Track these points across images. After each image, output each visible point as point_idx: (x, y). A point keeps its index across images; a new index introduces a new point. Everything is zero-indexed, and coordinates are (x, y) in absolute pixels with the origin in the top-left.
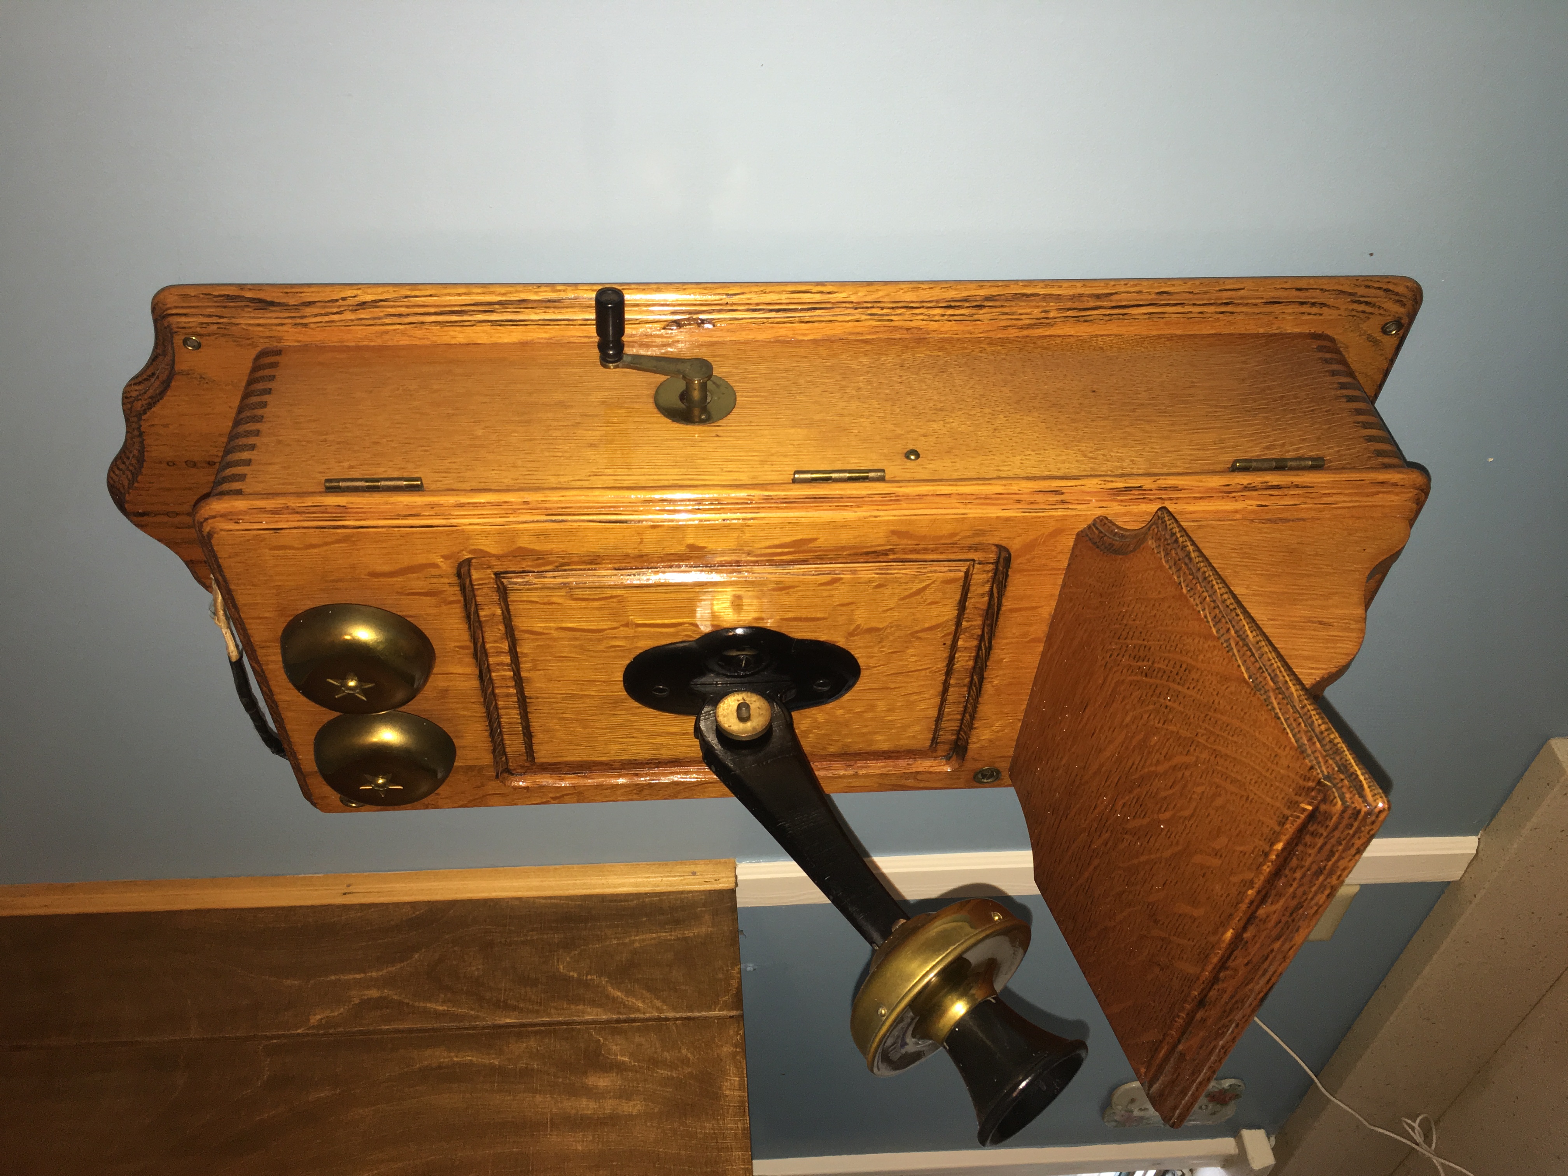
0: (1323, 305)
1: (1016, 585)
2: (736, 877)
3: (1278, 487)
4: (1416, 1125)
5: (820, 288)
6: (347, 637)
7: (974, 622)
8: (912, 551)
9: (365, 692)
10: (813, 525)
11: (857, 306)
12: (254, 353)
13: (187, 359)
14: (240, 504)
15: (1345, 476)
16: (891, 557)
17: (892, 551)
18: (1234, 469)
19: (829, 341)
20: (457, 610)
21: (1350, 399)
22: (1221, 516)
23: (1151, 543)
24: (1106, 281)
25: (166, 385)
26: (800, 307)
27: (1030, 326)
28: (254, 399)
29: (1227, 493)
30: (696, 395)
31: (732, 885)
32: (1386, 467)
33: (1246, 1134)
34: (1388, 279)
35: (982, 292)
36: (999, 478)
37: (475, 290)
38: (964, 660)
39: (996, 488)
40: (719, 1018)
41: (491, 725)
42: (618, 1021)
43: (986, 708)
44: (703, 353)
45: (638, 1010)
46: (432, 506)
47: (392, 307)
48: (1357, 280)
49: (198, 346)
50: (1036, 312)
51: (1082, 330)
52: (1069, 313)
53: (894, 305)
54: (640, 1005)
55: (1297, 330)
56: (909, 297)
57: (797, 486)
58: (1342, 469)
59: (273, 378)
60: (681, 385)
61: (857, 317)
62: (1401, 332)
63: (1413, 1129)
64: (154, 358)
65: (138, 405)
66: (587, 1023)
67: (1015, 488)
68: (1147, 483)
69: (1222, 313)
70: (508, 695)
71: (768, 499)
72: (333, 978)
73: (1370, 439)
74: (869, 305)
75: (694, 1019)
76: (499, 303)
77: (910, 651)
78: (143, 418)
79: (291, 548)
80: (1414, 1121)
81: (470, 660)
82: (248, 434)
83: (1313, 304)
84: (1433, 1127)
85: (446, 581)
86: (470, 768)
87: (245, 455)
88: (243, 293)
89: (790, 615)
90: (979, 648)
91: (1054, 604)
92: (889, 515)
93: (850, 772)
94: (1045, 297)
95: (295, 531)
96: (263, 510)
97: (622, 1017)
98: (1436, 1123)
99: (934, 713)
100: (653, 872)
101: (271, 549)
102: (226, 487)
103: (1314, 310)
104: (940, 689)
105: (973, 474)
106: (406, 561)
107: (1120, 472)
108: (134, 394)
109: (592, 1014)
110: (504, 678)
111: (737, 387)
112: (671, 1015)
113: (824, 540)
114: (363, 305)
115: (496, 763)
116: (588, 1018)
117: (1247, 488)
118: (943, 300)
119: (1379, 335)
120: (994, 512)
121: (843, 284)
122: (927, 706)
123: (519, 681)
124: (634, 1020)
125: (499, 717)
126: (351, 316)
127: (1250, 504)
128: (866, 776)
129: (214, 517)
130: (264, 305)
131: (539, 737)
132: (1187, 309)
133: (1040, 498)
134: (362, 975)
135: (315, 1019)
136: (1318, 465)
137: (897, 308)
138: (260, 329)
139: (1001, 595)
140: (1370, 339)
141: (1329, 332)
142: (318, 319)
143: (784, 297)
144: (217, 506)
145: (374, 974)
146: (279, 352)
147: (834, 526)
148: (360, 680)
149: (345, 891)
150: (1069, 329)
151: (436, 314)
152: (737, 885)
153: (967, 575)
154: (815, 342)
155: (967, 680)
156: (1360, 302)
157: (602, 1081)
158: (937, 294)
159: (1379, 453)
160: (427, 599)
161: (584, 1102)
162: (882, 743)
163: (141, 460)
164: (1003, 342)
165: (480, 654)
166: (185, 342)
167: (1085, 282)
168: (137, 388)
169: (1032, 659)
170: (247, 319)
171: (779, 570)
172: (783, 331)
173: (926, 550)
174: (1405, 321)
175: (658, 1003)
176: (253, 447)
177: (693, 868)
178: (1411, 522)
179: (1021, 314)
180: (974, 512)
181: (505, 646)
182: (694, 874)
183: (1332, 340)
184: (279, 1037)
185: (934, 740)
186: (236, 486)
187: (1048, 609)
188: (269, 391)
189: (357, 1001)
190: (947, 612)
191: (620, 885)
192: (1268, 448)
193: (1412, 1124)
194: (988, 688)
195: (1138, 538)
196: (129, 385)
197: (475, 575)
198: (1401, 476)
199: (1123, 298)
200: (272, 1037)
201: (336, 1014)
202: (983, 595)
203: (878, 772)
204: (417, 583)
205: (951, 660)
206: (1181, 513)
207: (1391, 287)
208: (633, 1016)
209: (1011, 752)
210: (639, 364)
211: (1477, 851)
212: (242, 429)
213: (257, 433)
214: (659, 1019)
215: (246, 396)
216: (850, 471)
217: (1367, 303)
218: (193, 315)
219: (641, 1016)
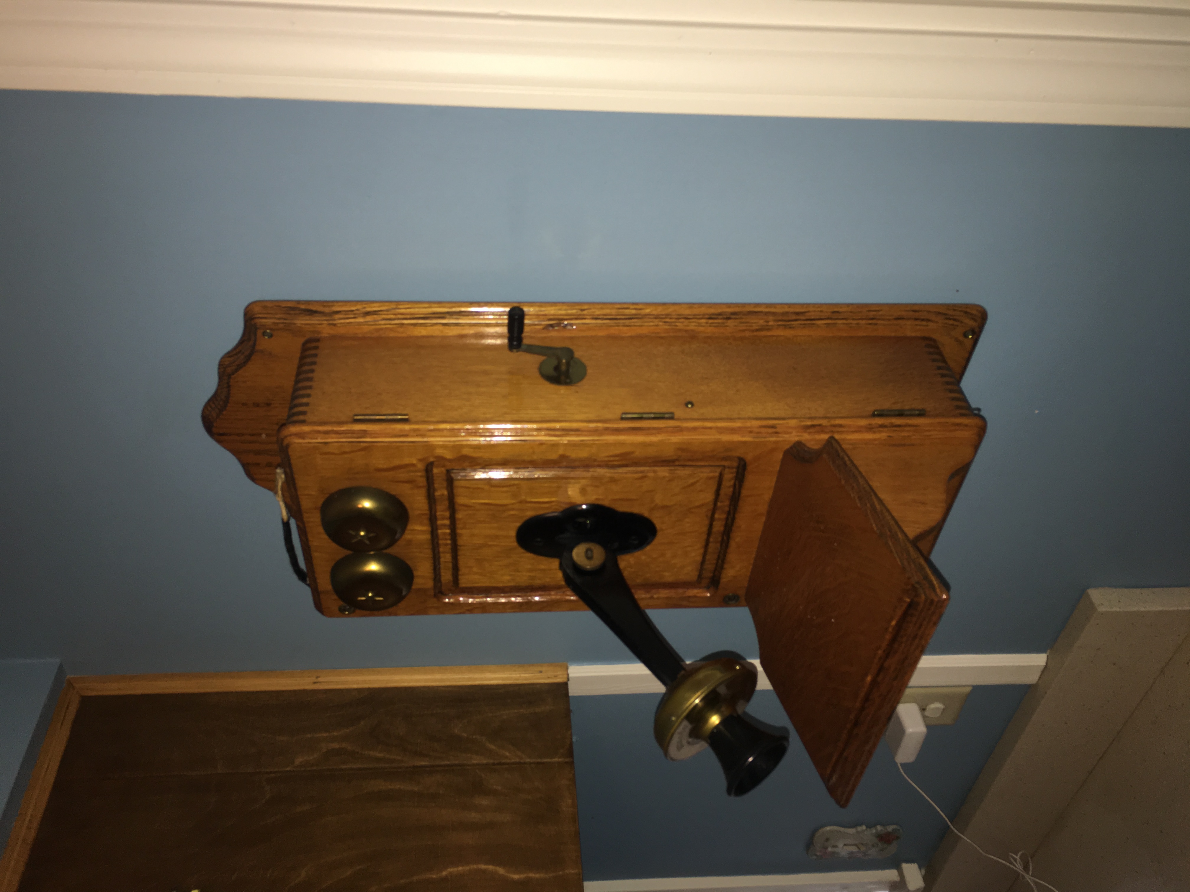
0: (928, 320)
1: (750, 480)
2: (568, 675)
3: (899, 426)
4: (1018, 857)
5: (635, 307)
6: (360, 506)
7: (724, 504)
8: (689, 460)
9: (369, 539)
10: (633, 444)
11: (657, 317)
12: (302, 340)
13: (264, 343)
14: (306, 428)
15: (937, 420)
16: (677, 463)
17: (677, 460)
18: (874, 415)
19: (640, 337)
20: (423, 491)
21: (943, 376)
22: (867, 442)
23: (825, 456)
24: (802, 305)
25: (248, 358)
26: (623, 317)
27: (757, 330)
28: (306, 368)
29: (870, 429)
30: (563, 368)
31: (565, 680)
32: (962, 415)
33: (905, 866)
34: (967, 306)
35: (730, 310)
36: (739, 418)
37: (433, 305)
38: (718, 527)
39: (738, 424)
40: (559, 763)
41: (434, 563)
42: (494, 764)
43: (732, 556)
44: (568, 344)
45: (507, 757)
46: (415, 430)
47: (385, 314)
48: (949, 306)
49: (271, 336)
50: (761, 322)
51: (789, 333)
52: (780, 323)
53: (678, 317)
54: (507, 754)
55: (913, 334)
56: (687, 312)
57: (623, 422)
58: (936, 416)
59: (316, 355)
60: (555, 362)
61: (657, 323)
62: (975, 337)
63: (1015, 860)
64: (241, 342)
65: (229, 370)
66: (474, 765)
67: (748, 424)
68: (824, 422)
69: (870, 324)
70: (446, 545)
71: (607, 429)
72: (309, 736)
73: (953, 399)
74: (664, 317)
75: (543, 763)
76: (448, 313)
77: (687, 520)
78: (233, 376)
79: (333, 454)
80: (1017, 856)
81: (426, 522)
82: (305, 388)
83: (923, 320)
84: (1030, 859)
85: (420, 474)
86: (419, 590)
87: (305, 400)
88: (299, 306)
89: (616, 497)
90: (727, 519)
91: (771, 492)
92: (676, 439)
93: (648, 596)
94: (767, 313)
95: (336, 444)
96: (319, 432)
97: (496, 762)
98: (1031, 858)
99: (699, 559)
100: (515, 671)
101: (321, 454)
102: (295, 418)
103: (924, 323)
104: (704, 544)
105: (724, 416)
106: (397, 462)
107: (808, 416)
108: (227, 363)
109: (476, 760)
110: (444, 534)
111: (587, 363)
112: (528, 760)
113: (639, 453)
114: (368, 313)
115: (435, 586)
116: (475, 762)
117: (882, 426)
118: (708, 314)
119: (961, 338)
120: (737, 438)
121: (648, 304)
122: (696, 555)
123: (454, 536)
124: (504, 764)
125: (439, 558)
126: (360, 320)
127: (883, 435)
128: (658, 598)
129: (291, 435)
130: (312, 313)
131: (463, 570)
132: (849, 321)
133: (763, 430)
134: (327, 734)
135: (298, 761)
136: (922, 414)
137: (680, 318)
138: (307, 326)
139: (740, 486)
140: (957, 340)
141: (933, 336)
142: (342, 321)
143: (614, 312)
144: (294, 429)
145: (335, 734)
146: (318, 340)
147: (644, 445)
148: (367, 532)
149: (315, 681)
150: (780, 332)
151: (410, 319)
152: (568, 679)
153: (721, 475)
154: (632, 337)
155: (720, 539)
156: (950, 319)
157: (484, 801)
158: (703, 310)
159: (958, 407)
160: (407, 485)
161: (473, 814)
162: (668, 577)
163: (226, 402)
164: (742, 339)
165: (432, 519)
166: (264, 334)
167: (790, 305)
168: (230, 359)
169: (759, 526)
170: (301, 321)
171: (612, 470)
172: (613, 331)
173: (697, 460)
174: (977, 330)
175: (519, 753)
176: (309, 396)
177: (540, 669)
178: (976, 447)
179: (753, 323)
180: (726, 438)
181: (447, 514)
182: (541, 672)
183: (934, 341)
184: (275, 773)
185: (700, 576)
186: (301, 418)
187: (767, 496)
188: (314, 363)
189: (324, 750)
190: (708, 496)
191: (493, 679)
192: (894, 403)
193: (1015, 857)
194: (733, 544)
195: (818, 454)
196: (223, 358)
197: (435, 471)
198: (970, 421)
199: (812, 315)
200: (271, 773)
201: (312, 758)
202: (729, 487)
203: (665, 596)
204: (402, 475)
205: (711, 526)
206: (844, 440)
207: (968, 310)
208: (503, 761)
209: (746, 584)
210: (531, 349)
211: (1047, 663)
212: (301, 385)
213: (310, 387)
214: (520, 763)
215: (300, 366)
216: (654, 413)
217: (955, 320)
218: (271, 318)
219: (508, 761)
